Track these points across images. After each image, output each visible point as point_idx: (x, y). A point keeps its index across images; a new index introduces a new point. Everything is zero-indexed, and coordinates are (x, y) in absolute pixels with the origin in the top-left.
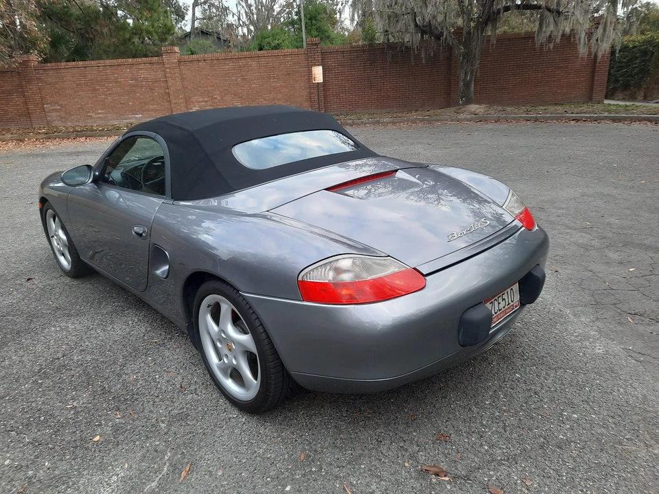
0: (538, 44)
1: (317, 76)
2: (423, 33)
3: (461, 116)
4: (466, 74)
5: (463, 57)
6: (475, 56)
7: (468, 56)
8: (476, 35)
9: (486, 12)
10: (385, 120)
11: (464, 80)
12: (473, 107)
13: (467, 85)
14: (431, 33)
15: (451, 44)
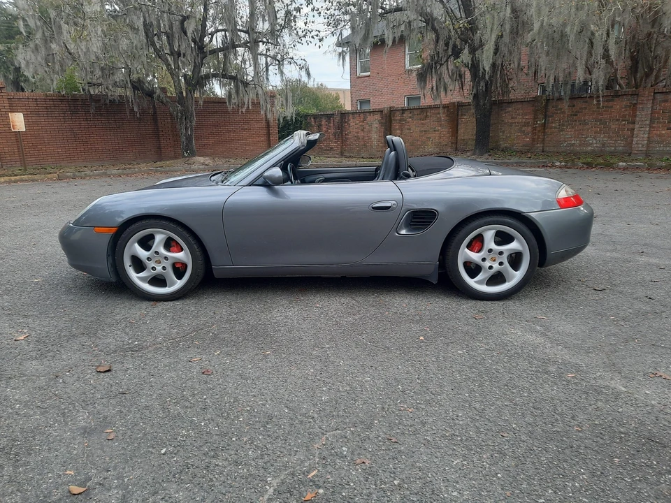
0: (230, 108)
1: (17, 124)
2: (135, 88)
3: (193, 167)
4: (186, 129)
5: (181, 114)
6: (192, 115)
7: (186, 113)
8: (189, 95)
9: (196, 76)
10: (114, 172)
11: (185, 135)
12: (201, 159)
13: (189, 139)
14: (143, 89)
15: (165, 101)
